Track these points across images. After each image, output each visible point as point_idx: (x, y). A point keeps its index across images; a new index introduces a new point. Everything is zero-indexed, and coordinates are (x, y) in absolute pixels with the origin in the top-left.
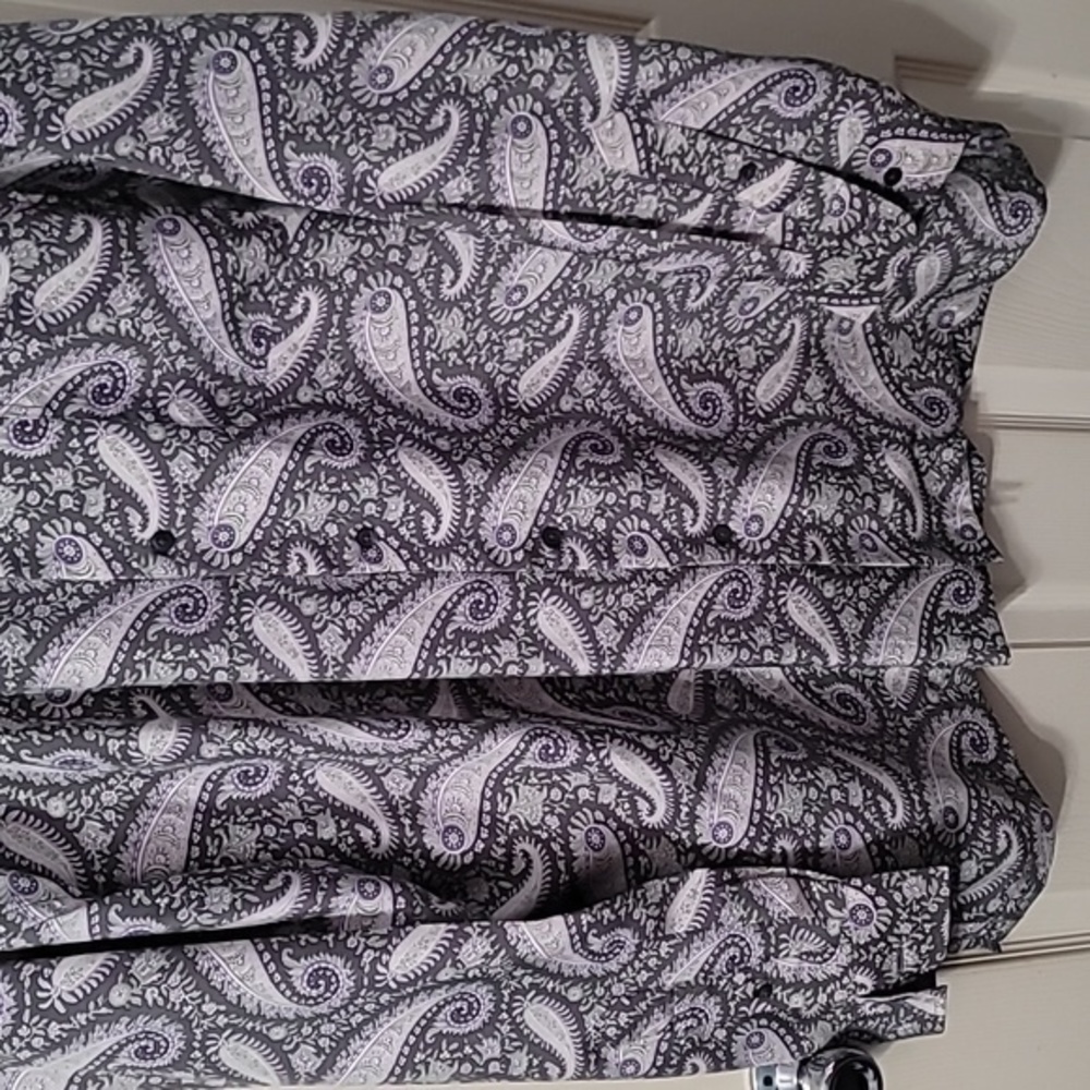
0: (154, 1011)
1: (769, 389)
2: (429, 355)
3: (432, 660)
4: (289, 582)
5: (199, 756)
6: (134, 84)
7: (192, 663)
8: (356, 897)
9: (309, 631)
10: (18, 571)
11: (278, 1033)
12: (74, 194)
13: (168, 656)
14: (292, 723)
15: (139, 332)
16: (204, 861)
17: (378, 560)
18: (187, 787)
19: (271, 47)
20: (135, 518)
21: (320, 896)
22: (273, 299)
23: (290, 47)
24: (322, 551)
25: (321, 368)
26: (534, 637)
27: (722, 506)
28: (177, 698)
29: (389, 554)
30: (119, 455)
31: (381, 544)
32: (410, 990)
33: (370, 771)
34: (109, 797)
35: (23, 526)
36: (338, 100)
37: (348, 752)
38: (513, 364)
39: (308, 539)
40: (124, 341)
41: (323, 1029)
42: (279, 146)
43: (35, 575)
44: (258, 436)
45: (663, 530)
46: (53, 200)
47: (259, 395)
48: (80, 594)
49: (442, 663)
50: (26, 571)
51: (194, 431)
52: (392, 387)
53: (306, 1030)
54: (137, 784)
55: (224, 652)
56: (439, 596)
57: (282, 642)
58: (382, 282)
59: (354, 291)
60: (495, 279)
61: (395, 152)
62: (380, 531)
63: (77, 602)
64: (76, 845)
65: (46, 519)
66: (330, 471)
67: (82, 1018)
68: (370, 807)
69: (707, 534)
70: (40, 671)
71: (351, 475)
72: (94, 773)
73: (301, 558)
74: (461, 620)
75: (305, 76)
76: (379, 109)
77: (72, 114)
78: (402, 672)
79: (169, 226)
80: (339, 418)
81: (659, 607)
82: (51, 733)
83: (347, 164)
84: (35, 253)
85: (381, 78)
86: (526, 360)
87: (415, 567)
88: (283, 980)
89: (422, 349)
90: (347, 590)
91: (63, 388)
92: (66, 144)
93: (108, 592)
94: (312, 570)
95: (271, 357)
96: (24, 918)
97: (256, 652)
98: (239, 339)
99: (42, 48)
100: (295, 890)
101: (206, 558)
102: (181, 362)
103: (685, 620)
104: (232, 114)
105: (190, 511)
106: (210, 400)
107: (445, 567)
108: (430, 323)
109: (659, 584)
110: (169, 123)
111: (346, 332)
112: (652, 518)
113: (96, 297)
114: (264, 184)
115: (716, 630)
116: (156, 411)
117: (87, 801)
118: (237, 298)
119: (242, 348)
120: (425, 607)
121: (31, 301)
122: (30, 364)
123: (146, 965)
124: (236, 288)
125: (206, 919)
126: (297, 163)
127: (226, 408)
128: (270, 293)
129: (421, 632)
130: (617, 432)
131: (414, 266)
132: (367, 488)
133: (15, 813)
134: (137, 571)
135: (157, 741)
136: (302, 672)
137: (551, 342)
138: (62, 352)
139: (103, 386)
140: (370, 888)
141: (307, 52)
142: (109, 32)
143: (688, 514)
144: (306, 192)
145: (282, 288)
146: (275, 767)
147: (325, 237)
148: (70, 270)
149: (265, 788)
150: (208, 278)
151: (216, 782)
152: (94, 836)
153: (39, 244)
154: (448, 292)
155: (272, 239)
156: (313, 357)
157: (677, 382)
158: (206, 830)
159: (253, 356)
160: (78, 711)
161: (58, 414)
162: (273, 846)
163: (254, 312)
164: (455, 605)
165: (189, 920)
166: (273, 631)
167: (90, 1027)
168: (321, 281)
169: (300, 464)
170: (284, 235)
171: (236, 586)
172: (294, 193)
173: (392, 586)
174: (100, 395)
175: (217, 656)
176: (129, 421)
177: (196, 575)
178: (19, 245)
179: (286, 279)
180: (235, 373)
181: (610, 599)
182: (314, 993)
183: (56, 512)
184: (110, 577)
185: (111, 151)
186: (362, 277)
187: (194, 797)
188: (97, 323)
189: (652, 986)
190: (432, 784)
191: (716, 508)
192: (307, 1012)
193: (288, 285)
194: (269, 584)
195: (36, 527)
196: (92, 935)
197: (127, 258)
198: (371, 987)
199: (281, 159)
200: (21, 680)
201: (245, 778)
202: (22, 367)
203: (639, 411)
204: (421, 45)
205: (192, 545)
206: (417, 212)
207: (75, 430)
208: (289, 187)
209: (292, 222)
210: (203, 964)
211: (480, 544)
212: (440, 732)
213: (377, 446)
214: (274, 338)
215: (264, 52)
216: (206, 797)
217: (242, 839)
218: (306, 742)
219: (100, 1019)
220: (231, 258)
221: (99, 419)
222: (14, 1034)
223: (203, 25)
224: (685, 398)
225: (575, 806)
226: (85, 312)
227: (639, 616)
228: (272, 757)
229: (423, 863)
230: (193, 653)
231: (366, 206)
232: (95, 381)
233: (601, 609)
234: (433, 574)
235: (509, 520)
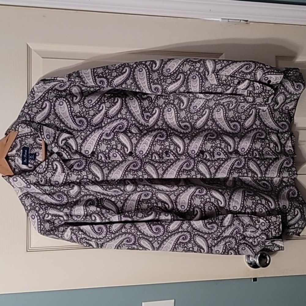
0: (129, 233)
1: (248, 123)
2: (179, 119)
3: (179, 175)
4: (153, 161)
5: (137, 191)
6: (125, 75)
7: (135, 175)
8: (164, 216)
9: (156, 169)
10: (106, 159)
11: (151, 239)
12: (116, 94)
13: (131, 173)
14: (153, 185)
15: (126, 117)
16: (138, 209)
17: (169, 156)
18: (135, 197)
19: (149, 67)
20: (126, 149)
21: (158, 215)
22: (150, 110)
23: (152, 66)
24: (159, 155)
25: (159, 122)
26: (198, 171)
27: (236, 146)
28: (133, 181)
29: (171, 155)
30: (123, 138)
31: (170, 154)
32: (174, 233)
33: (167, 195)
34: (122, 198)
35: (107, 151)
36: (161, 75)
37: (163, 191)
38: (195, 120)
39: (156, 153)
40: (124, 119)
41: (159, 239)
42: (150, 84)
43: (109, 159)
44: (147, 135)
45: (224, 151)
46: (112, 95)
47: (148, 127)
48: (117, 163)
49: (181, 175)
50: (108, 159)
51: (136, 134)
52: (172, 125)
53: (156, 239)
54: (127, 196)
55: (141, 173)
56: (181, 163)
57: (151, 171)
58: (169, 106)
59: (164, 108)
60: (191, 105)
61: (171, 83)
62: (170, 151)
63: (116, 164)
64: (116, 206)
65: (111, 150)
66: (160, 140)
67: (117, 234)
68: (168, 201)
69: (233, 151)
70: (110, 175)
71: (164, 141)
72: (119, 194)
73: (155, 156)
74: (184, 167)
75: (154, 71)
76: (168, 76)
77: (115, 81)
78: (173, 177)
79: (131, 99)
80: (162, 131)
81: (223, 165)
82: (112, 186)
83: (162, 86)
84: (109, 105)
85: (168, 71)
86: (198, 119)
87: (176, 158)
88: (151, 229)
89: (178, 118)
90: (163, 162)
91: (114, 127)
92: (114, 86)
93: (121, 162)
94: (157, 158)
95: (150, 120)
96: (108, 216)
97: (147, 173)
98: (144, 118)
99: (110, 70)
100: (153, 214)
101: (138, 156)
102: (134, 122)
103: (228, 168)
104: (142, 79)
105: (135, 148)
106: (139, 128)
107: (181, 158)
108: (179, 113)
109: (223, 161)
110: (131, 81)
111: (163, 116)
112: (222, 149)
113: (119, 111)
114: (147, 91)
116: (129, 131)
117: (118, 198)
118: (143, 110)
119: (144, 119)
120: (178, 165)
121: (108, 113)
122: (108, 123)
123: (128, 226)
124: (143, 109)
125: (138, 218)
126: (153, 87)
127: (142, 130)
128: (149, 109)
129: (177, 169)
130: (216, 132)
131: (175, 103)
132: (167, 143)
133: (106, 200)
134: (126, 159)
135: (130, 188)
136: (155, 176)
137: (203, 116)
138: (114, 121)
139: (120, 127)
140: (167, 214)
141: (155, 67)
142: (121, 66)
143: (229, 147)
144: (155, 91)
145: (152, 108)
146: (151, 193)
147: (159, 99)
148: (115, 107)
149: (149, 197)
150: (138, 107)
151: (140, 196)
152: (119, 204)
153: (110, 103)
154: (182, 108)
155: (149, 100)
156: (157, 120)
157: (228, 122)
158: (138, 204)
159: (146, 120)
160: (116, 183)
161: (113, 132)
162: (150, 207)
163: (147, 113)
164: (183, 165)
165: (135, 218)
166: (150, 169)
167: (118, 236)
168: (158, 106)
169: (154, 139)
170: (152, 99)
171: (143, 161)
172: (153, 92)
173: (172, 161)
174: (120, 128)
175: (140, 173)
176: (125, 133)
177: (137, 159)
178: (106, 103)
179: (152, 106)
180: (143, 124)
181: (213, 164)
182: (157, 232)
183: (113, 148)
184: (122, 160)
185: (122, 87)
186: (166, 106)
187: (136, 199)
188: (119, 116)
189: (221, 236)
190: (179, 197)
191: (235, 146)
192: (156, 236)
193: (153, 108)
194: (149, 161)
195: (109, 151)
196: (119, 220)
197: (124, 105)
198: (167, 232)
199: (151, 86)
200: (107, 177)
201: (145, 195)
202: (107, 124)
203: (220, 128)
204: (175, 64)
205: (136, 154)
206: (175, 94)
207: (116, 134)
208: (152, 91)
209: (153, 97)
210: (137, 226)
211: (188, 154)
212: (180, 187)
213: (169, 136)
214: (150, 117)
215: (147, 68)
216: (138, 199)
217: (145, 206)
218: (155, 188)
219: (120, 234)
220: (142, 104)
221: (120, 132)
222: (106, 236)
223: (137, 64)
224: (230, 126)
225: (206, 202)
226: (117, 114)
227: (219, 167)
228: (149, 191)
229: (177, 211)
230: (136, 173)
231: (166, 93)
232: (119, 126)
233: (212, 166)
234: (179, 159)
235: (194, 149)
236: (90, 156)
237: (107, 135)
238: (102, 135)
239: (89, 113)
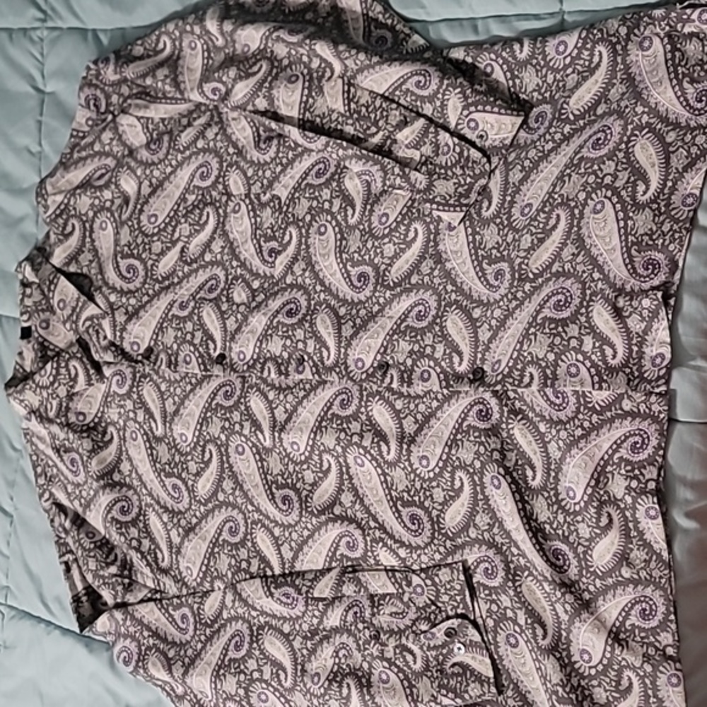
3: (320, 427)
17: (303, 372)
20: (211, 346)
22: (277, 234)
24: (278, 365)
26: (371, 422)
29: (308, 369)
30: (209, 316)
31: (306, 364)
35: (175, 347)
38: (389, 258)
39: (274, 360)
45: (441, 367)
49: (323, 430)
52: (327, 274)
56: (328, 394)
58: (322, 220)
59: (310, 225)
60: (372, 211)
62: (306, 357)
65: (182, 344)
66: (284, 325)
71: (293, 327)
73: (269, 369)
74: (335, 408)
79: (237, 208)
81: (439, 414)
86: (396, 256)
89: (341, 253)
91: (199, 286)
93: (199, 383)
94: (273, 375)
95: (277, 262)
98: (262, 255)
101: (235, 366)
102: (239, 271)
103: (452, 423)
107: (329, 378)
108: (346, 238)
109: (437, 400)
111: (308, 247)
112: (435, 361)
113: (208, 246)
115: (467, 432)
116: (227, 296)
120: (320, 399)
121: (188, 249)
122: (186, 276)
128: (276, 231)
129: (317, 413)
131: (335, 209)
132: (300, 334)
137: (409, 244)
138: (197, 270)
139: (212, 285)
143: (456, 360)
145: (281, 228)
154: (352, 221)
155: (274, 206)
161: (194, 298)
164: (334, 400)
168: (295, 222)
173: (307, 387)
174: (211, 289)
181: (412, 406)
186: (313, 218)
188: (208, 257)
193: (283, 226)
195: (179, 347)
202: (183, 278)
207: (198, 305)
209: (284, 196)
211: (347, 368)
214: (279, 253)
220: (258, 220)
224: (484, 274)
227: (427, 418)
232: (210, 283)
233: (407, 411)
234: (325, 382)
235: (361, 356)
236: (140, 358)
237: (182, 306)
238: (171, 305)
239: (150, 249)
